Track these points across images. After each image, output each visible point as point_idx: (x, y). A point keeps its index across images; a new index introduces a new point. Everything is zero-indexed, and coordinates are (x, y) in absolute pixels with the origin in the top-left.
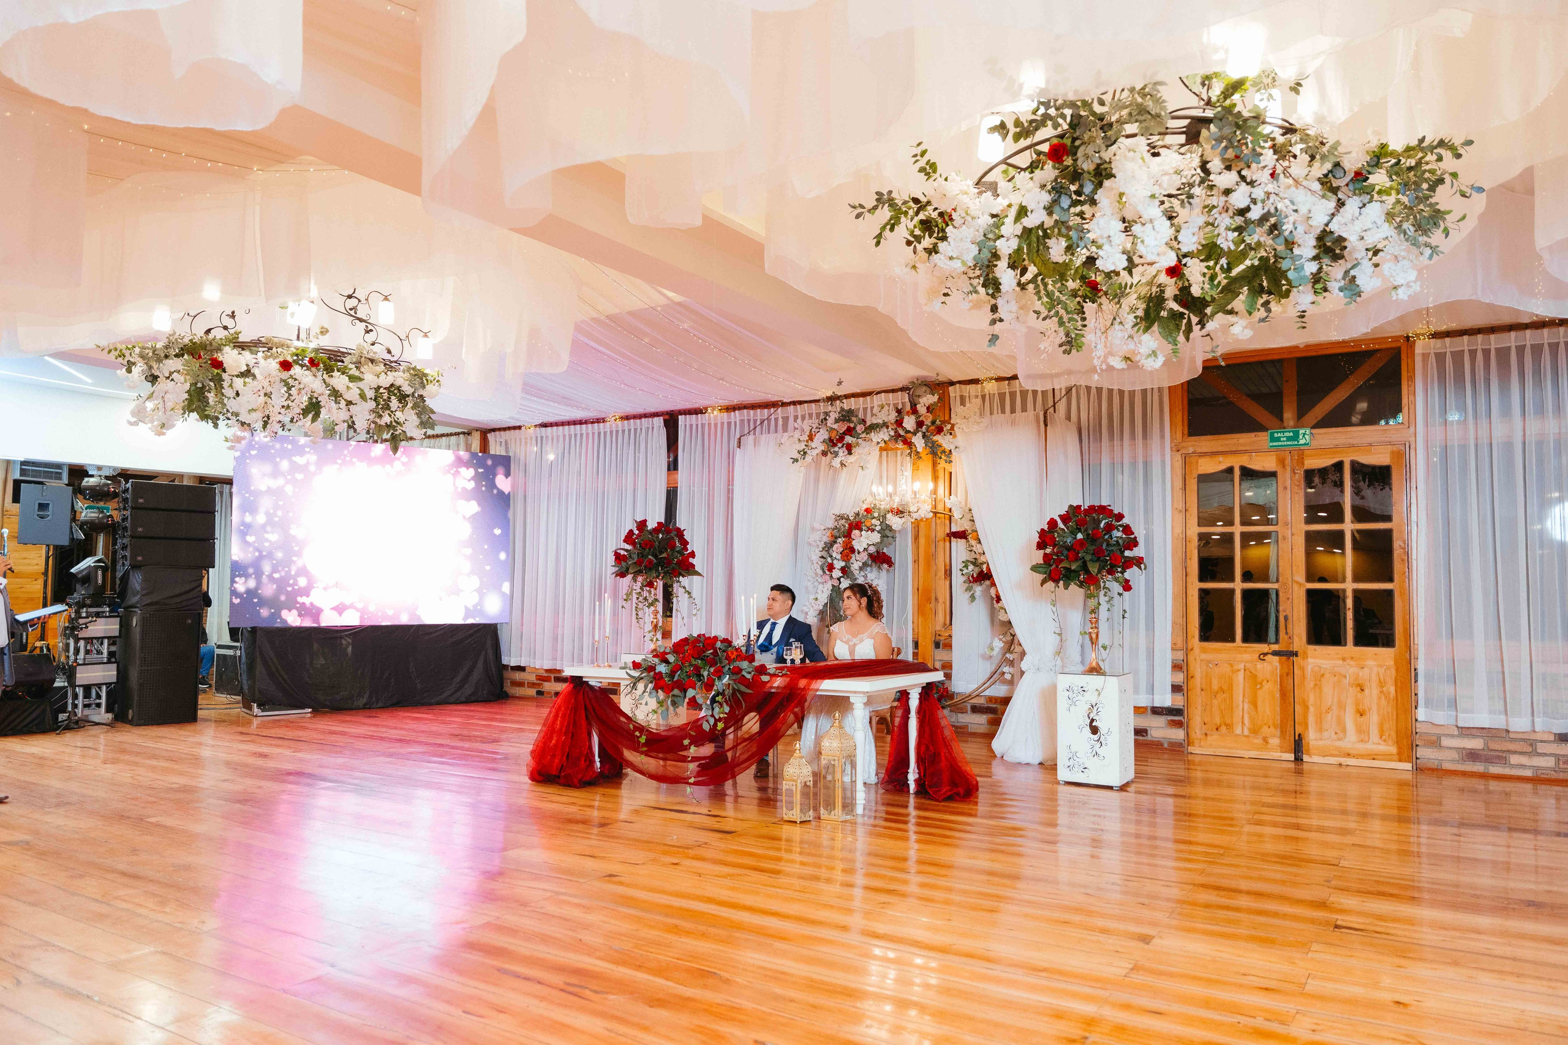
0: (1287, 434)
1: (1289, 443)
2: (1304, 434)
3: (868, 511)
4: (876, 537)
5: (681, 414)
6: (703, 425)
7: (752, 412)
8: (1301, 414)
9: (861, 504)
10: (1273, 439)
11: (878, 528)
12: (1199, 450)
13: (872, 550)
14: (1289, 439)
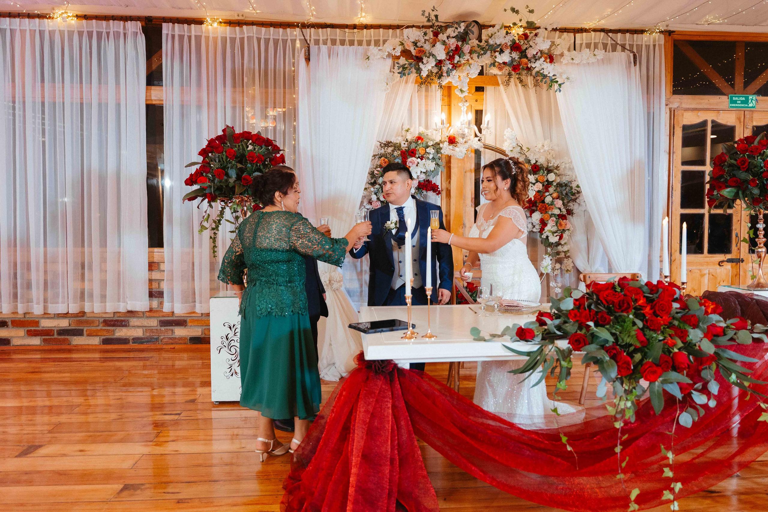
0: (741, 99)
1: (742, 105)
2: (752, 99)
3: (419, 138)
4: (431, 166)
5: (165, 22)
6: (198, 38)
7: (263, 29)
8: (746, 84)
9: (404, 133)
10: (733, 102)
11: (431, 156)
12: (684, 106)
13: (423, 177)
14: (742, 102)
